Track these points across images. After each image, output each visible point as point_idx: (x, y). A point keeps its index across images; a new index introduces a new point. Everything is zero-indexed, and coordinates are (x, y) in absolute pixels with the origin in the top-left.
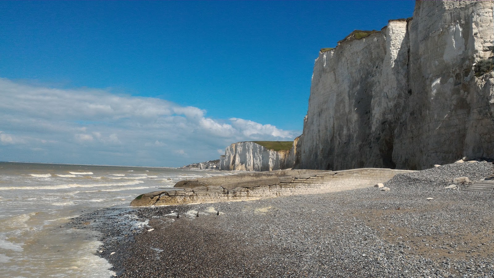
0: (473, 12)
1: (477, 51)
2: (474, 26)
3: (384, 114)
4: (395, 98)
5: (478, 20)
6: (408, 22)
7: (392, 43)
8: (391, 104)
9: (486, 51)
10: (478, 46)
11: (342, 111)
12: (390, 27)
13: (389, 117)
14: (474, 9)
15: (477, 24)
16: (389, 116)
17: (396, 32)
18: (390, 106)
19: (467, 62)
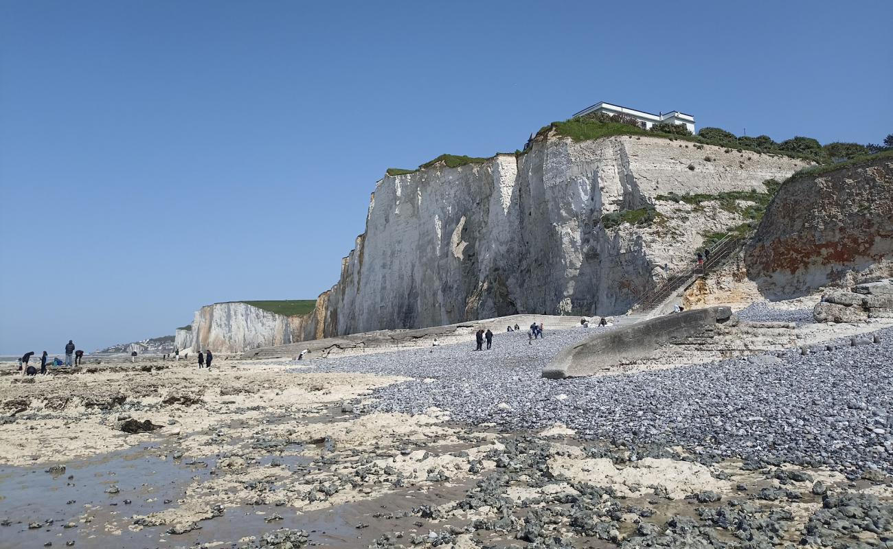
0: (598, 167)
1: (604, 204)
2: (599, 180)
3: (495, 260)
4: (507, 242)
5: (603, 176)
6: (517, 158)
7: (503, 179)
8: (503, 249)
9: (611, 204)
10: (606, 200)
11: (429, 255)
12: (499, 161)
13: (501, 264)
14: (599, 164)
15: (602, 179)
16: (501, 262)
17: (506, 168)
18: (502, 252)
19: (595, 213)
